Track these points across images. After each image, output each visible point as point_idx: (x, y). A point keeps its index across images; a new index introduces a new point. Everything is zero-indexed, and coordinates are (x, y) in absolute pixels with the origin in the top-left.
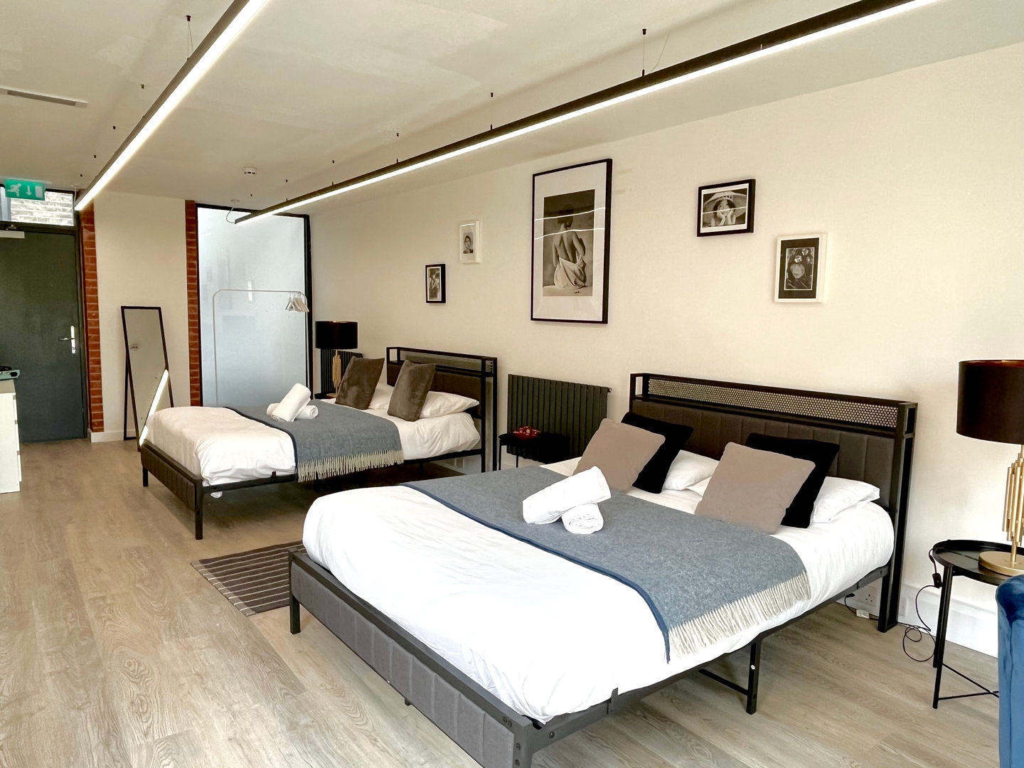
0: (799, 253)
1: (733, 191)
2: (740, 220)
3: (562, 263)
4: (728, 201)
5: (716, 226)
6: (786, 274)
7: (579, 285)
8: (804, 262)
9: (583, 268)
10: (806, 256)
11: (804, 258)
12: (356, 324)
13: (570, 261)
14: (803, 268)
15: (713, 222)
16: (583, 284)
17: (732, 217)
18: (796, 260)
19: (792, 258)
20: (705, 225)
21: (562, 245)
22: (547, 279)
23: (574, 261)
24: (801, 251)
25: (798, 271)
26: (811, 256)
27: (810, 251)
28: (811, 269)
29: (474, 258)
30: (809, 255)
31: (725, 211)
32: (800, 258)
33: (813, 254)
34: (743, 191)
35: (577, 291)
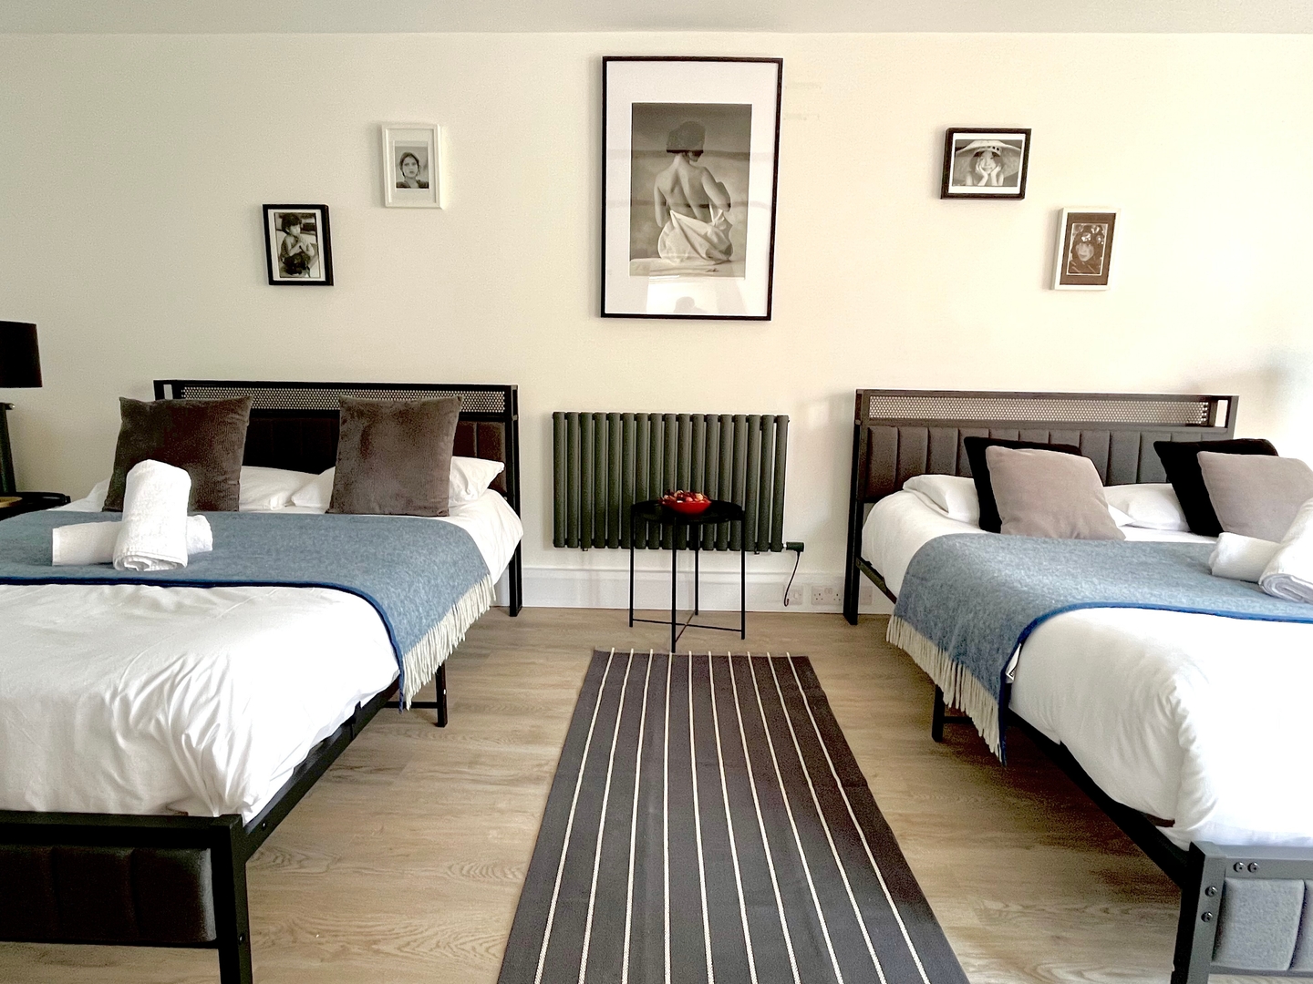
0: (1087, 229)
1: (1002, 141)
2: (1010, 181)
3: (678, 220)
4: (993, 153)
5: (974, 185)
6: (1070, 255)
7: (716, 260)
8: (1093, 242)
9: (726, 232)
10: (1096, 235)
11: (1094, 237)
12: (34, 326)
13: (695, 218)
14: (1092, 248)
15: (969, 180)
16: (724, 257)
17: (998, 176)
18: (1083, 238)
19: (1079, 236)
20: (956, 183)
21: (676, 190)
22: (639, 246)
23: (707, 219)
24: (1091, 227)
25: (1085, 252)
26: (1102, 236)
27: (1101, 229)
28: (1103, 251)
29: (435, 199)
30: (1100, 233)
31: (988, 167)
32: (1089, 236)
33: (1105, 232)
34: (1018, 143)
35: (713, 268)
